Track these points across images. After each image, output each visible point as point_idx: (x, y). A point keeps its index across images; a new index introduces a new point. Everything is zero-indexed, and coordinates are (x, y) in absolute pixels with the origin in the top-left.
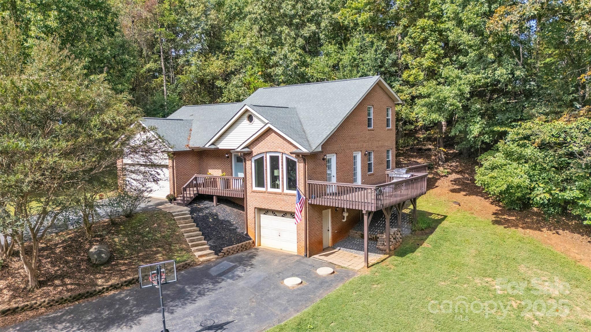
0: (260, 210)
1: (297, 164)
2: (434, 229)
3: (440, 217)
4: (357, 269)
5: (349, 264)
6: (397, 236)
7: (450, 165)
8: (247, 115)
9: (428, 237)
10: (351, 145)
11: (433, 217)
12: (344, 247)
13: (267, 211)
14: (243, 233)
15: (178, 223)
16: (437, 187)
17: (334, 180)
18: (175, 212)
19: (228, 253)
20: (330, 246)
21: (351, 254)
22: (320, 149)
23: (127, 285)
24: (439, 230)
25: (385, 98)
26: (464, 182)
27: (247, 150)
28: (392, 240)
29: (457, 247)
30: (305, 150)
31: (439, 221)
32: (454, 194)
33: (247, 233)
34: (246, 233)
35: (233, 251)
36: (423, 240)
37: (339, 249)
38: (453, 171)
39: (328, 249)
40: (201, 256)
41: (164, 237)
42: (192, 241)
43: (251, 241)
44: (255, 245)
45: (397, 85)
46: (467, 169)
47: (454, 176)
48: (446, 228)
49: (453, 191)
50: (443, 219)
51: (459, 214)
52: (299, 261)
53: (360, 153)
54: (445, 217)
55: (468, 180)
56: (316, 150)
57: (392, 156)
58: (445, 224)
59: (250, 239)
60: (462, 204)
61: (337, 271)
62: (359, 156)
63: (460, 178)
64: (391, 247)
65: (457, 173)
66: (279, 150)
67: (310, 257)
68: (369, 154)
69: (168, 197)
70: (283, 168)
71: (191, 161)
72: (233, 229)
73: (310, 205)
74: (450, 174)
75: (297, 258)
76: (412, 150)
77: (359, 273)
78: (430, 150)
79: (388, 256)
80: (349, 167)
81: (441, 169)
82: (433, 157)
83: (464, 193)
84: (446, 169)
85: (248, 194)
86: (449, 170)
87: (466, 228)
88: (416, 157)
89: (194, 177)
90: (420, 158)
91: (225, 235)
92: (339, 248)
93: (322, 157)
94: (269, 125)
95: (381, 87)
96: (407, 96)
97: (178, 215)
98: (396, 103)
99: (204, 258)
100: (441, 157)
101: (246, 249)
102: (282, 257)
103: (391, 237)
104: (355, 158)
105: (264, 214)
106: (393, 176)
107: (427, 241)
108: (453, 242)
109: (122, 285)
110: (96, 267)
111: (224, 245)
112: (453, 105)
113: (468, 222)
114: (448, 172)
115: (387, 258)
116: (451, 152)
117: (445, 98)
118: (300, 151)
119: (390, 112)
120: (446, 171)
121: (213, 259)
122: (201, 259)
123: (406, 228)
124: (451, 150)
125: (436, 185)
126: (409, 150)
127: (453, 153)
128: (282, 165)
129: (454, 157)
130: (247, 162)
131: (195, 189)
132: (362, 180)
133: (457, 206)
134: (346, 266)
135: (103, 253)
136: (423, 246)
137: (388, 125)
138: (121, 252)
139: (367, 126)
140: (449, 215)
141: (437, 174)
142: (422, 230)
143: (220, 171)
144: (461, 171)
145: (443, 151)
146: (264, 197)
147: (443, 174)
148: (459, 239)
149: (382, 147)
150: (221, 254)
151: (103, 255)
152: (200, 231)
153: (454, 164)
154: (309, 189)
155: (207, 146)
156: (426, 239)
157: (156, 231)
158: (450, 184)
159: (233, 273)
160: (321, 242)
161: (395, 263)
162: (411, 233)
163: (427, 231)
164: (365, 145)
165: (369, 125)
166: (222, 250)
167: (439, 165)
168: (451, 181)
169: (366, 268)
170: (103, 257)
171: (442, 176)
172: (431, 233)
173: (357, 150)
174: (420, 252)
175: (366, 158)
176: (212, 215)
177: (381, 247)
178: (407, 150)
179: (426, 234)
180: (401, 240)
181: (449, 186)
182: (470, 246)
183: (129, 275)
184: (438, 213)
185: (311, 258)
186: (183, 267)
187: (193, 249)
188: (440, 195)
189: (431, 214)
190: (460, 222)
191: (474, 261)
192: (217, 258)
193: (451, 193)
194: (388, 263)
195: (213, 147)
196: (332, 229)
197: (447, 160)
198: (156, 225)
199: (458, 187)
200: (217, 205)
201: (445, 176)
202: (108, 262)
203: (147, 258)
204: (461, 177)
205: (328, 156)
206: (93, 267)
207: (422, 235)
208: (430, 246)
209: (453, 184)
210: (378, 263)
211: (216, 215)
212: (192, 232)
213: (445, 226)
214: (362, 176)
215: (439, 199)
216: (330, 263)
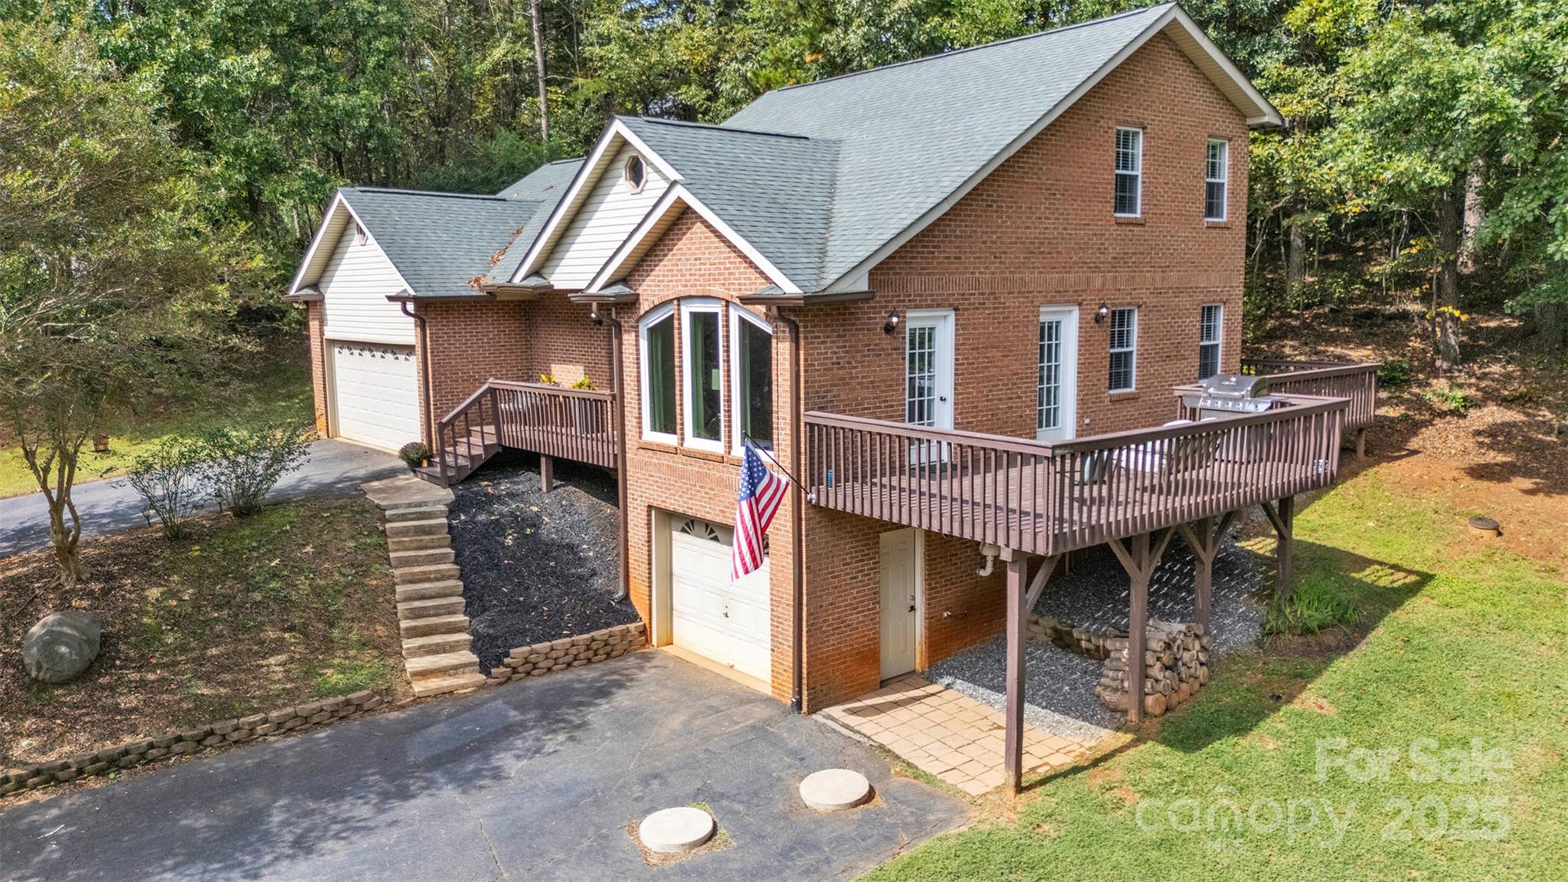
0: (670, 518)
1: (774, 341)
2: (1364, 629)
3: (1400, 579)
4: (974, 789)
5: (956, 759)
6: (1186, 656)
7: (1478, 372)
8: (625, 158)
9: (1327, 662)
10: (1027, 276)
11: (1368, 575)
12: (972, 680)
13: (690, 523)
14: (610, 593)
15: (391, 546)
16: (1415, 452)
17: (944, 417)
18: (396, 507)
19: (531, 667)
20: (918, 667)
21: (986, 710)
22: (863, 286)
23: (101, 773)
24: (1386, 638)
25: (1200, 100)
26: (1530, 440)
27: (619, 289)
28: (1156, 671)
29: (1456, 725)
30: (790, 288)
31: (1394, 598)
32: (1482, 485)
33: (627, 596)
34: (621, 593)
35: (549, 663)
36: (1301, 678)
37: (948, 687)
38: (1490, 396)
39: (907, 678)
40: (424, 674)
41: (317, 592)
42: (416, 614)
43: (632, 626)
44: (648, 641)
45: (1271, 64)
46: (1546, 390)
47: (1493, 414)
48: (1421, 631)
49: (1480, 472)
50: (1412, 590)
51: (1491, 570)
52: (760, 730)
53: (1076, 313)
54: (1426, 579)
55: (1548, 434)
56: (844, 287)
57: (1229, 330)
58: (1419, 610)
59: (635, 617)
60: (1509, 528)
61: (886, 794)
62: (1070, 327)
63: (1514, 425)
64: (1150, 700)
65: (1507, 402)
66: (717, 290)
67: (813, 710)
68: (1121, 317)
69: (405, 453)
70: (728, 361)
71: (490, 332)
72: (581, 577)
73: (816, 507)
74: (1477, 405)
75: (760, 713)
76: (1337, 315)
77: (974, 813)
78: (1405, 316)
79: (1129, 737)
80: (1016, 366)
81: (1441, 384)
82: (1416, 344)
83: (1527, 483)
84: (1460, 386)
85: (629, 455)
86: (1472, 392)
87: (1512, 637)
88: (1346, 341)
89: (486, 386)
90: (1362, 344)
91: (543, 600)
92: (948, 680)
93: (880, 319)
94: (680, 192)
95: (1182, 54)
96: (1307, 102)
97: (403, 517)
98: (1250, 122)
99: (434, 684)
100: (1448, 345)
101: (608, 656)
102: (711, 702)
103: (1150, 659)
104: (1050, 331)
105: (683, 530)
106: (1201, 404)
107: (1318, 683)
108: (1439, 699)
109: (80, 772)
110: (39, 691)
111: (520, 636)
112: (1491, 107)
113: (1529, 610)
114: (1465, 399)
115: (1121, 750)
116: (1492, 324)
117: (1454, 80)
118: (777, 293)
119: (1225, 160)
120: (1459, 393)
121: (463, 687)
122: (418, 687)
123: (1244, 618)
124: (1492, 317)
125: (1414, 443)
126: (1325, 315)
127: (1496, 329)
128: (727, 351)
129: (1499, 345)
130: (625, 337)
131: (490, 429)
132: (1080, 417)
133: (1488, 534)
134: (932, 768)
135: (62, 643)
136: (1296, 706)
137: (1212, 209)
138: (149, 639)
139: (1110, 207)
140: (1441, 574)
141: (1420, 404)
142: (1307, 631)
143: (581, 368)
144: (1521, 396)
145: (1452, 317)
146: (674, 470)
147: (1445, 408)
148: (1472, 686)
149: (1178, 291)
150: (502, 669)
151: (63, 649)
152: (460, 578)
153: (1496, 368)
154: (812, 447)
155: (517, 280)
156: (1319, 672)
157: (302, 571)
158: (1470, 443)
159: (487, 758)
160: (870, 655)
161: (1151, 776)
162: (1259, 644)
163: (1329, 639)
164: (1098, 282)
165: (1124, 202)
166: (507, 655)
167: (1435, 373)
168: (1478, 433)
169: (1011, 792)
170: (62, 656)
171: (1442, 414)
172: (1349, 647)
173: (1061, 297)
174: (1278, 735)
175: (1103, 333)
176: (519, 521)
177: (1108, 696)
178: (1317, 316)
179: (1321, 653)
180: (1202, 672)
181: (1465, 452)
182: (1520, 726)
183: (133, 730)
184: (1394, 561)
185: (818, 717)
186: (333, 714)
187: (408, 644)
188: (1420, 486)
189: (1364, 563)
190: (1488, 608)
191: (1534, 802)
192: (482, 687)
193: (1467, 481)
194: (1118, 775)
195: (534, 281)
196: (929, 604)
197: (1468, 354)
198: (309, 549)
199: (1501, 458)
200: (551, 488)
201: (1453, 413)
202: (85, 675)
203: (227, 669)
204: (1522, 418)
205: (915, 320)
206: (29, 689)
207: (1304, 654)
208: (1331, 711)
209: (1481, 444)
210: (1076, 770)
211: (535, 522)
212: (429, 580)
213: (1419, 621)
214: (1082, 402)
215: (1409, 502)
216: (881, 747)
